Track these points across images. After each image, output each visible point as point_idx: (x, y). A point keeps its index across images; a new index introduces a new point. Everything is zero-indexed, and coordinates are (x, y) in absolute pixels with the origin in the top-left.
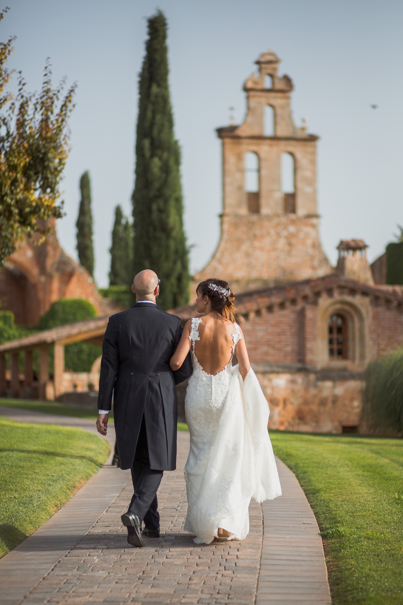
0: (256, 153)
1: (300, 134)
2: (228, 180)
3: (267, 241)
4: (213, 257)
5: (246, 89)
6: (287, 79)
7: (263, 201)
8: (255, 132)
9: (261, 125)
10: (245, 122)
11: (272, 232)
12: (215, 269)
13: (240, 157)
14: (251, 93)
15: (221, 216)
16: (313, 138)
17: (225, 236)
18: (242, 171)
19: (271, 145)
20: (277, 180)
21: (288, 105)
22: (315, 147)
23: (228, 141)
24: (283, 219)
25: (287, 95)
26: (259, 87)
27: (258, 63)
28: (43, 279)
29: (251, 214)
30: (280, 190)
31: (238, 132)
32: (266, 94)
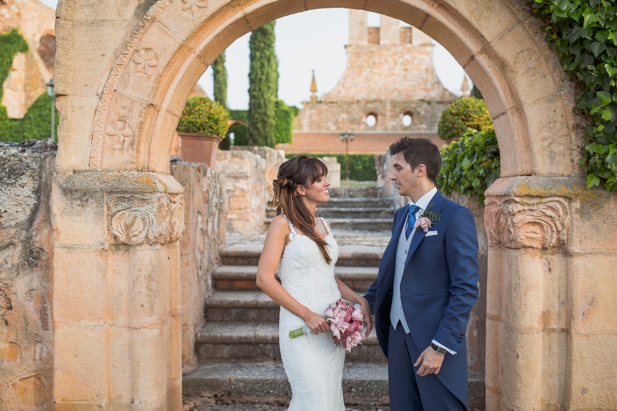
7: (382, 34)
11: (390, 60)
12: (340, 92)
15: (347, 47)
24: (400, 49)
29: (371, 45)
30: (398, 24)
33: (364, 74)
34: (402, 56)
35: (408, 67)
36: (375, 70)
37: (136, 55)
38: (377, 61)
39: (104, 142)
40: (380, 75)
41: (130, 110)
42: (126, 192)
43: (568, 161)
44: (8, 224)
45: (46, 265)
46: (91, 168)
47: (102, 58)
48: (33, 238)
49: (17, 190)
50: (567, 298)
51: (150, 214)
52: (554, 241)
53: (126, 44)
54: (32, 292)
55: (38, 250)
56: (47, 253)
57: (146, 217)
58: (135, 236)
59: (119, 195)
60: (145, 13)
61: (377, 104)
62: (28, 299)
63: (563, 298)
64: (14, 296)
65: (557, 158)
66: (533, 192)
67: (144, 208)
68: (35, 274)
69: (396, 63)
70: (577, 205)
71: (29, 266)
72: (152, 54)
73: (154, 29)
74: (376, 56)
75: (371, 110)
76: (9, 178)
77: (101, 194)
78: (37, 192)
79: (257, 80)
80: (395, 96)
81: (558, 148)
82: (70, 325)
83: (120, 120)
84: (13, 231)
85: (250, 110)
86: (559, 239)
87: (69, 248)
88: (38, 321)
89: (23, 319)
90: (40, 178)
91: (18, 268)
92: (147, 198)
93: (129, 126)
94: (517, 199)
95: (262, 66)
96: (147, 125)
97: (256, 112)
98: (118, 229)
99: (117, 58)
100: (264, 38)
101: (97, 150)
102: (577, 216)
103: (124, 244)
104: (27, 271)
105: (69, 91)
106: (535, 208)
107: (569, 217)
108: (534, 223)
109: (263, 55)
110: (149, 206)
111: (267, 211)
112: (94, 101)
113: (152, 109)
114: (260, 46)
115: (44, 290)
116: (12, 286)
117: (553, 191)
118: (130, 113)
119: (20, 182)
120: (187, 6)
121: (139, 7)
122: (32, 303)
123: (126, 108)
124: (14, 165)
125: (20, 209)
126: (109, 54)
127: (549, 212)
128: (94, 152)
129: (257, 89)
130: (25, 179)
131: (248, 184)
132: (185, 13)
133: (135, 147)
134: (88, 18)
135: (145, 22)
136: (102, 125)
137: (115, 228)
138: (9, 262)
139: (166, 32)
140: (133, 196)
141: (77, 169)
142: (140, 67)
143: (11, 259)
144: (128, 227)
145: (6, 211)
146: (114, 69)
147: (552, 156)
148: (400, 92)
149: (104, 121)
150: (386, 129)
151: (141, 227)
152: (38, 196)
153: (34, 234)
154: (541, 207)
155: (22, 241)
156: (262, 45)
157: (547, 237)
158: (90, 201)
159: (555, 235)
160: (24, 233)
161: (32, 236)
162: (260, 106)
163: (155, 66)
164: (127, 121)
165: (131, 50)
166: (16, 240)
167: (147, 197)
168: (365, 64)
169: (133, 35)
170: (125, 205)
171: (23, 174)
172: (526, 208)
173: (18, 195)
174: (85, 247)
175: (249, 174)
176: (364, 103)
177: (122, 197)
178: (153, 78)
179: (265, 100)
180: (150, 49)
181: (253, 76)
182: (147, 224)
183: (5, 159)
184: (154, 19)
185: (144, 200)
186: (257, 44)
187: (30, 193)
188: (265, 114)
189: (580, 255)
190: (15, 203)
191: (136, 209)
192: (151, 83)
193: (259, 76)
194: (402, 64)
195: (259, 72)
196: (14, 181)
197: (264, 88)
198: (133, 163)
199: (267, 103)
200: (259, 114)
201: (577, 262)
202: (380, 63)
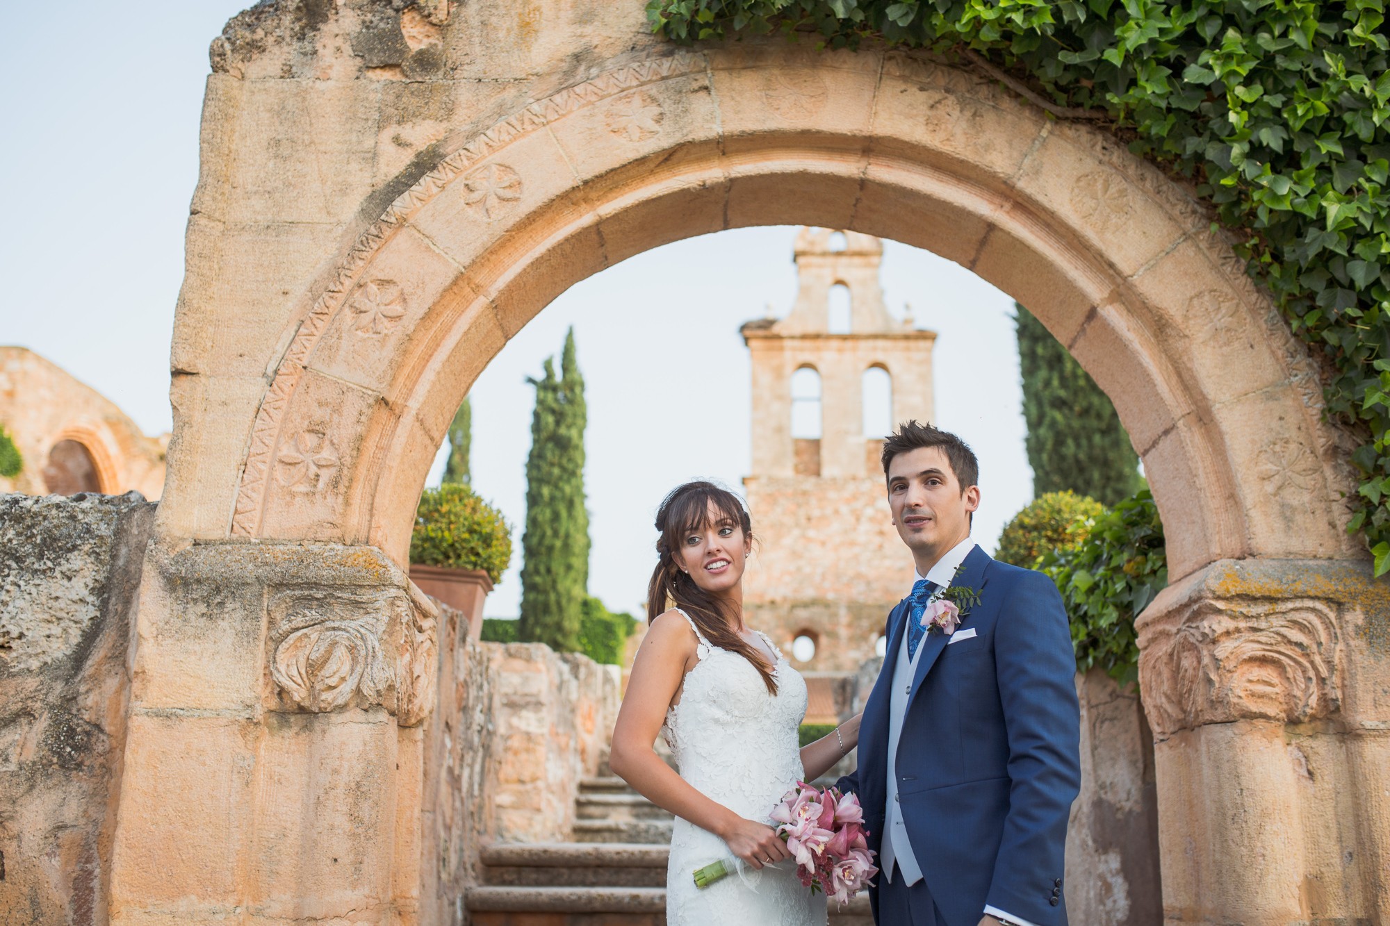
0: (813, 367)
1: (898, 328)
3: (835, 528)
5: (796, 257)
7: (825, 453)
8: (811, 328)
9: (824, 313)
10: (794, 312)
11: (845, 509)
13: (781, 375)
14: (804, 261)
15: (745, 482)
16: (926, 336)
18: (786, 399)
19: (840, 350)
20: (856, 413)
21: (877, 279)
22: (929, 350)
23: (758, 345)
24: (866, 486)
25: (873, 260)
26: (818, 249)
29: (801, 477)
30: (860, 431)
31: (776, 329)
32: (830, 260)
33: (787, 541)
36: (811, 533)
37: (357, 294)
38: (816, 513)
39: (271, 478)
40: (823, 544)
41: (337, 410)
42: (316, 585)
43: (1323, 526)
44: (22, 666)
45: (102, 766)
46: (234, 536)
47: (281, 298)
48: (80, 698)
49: (57, 586)
50: (1360, 842)
51: (370, 637)
52: (1313, 701)
53: (337, 272)
54: (59, 834)
55: (88, 728)
56: (109, 736)
57: (359, 642)
58: (331, 688)
59: (298, 593)
60: (384, 210)
61: (815, 610)
62: (48, 850)
63: (1351, 844)
64: (15, 844)
65: (1299, 518)
66: (1254, 588)
67: (358, 622)
68: (73, 788)
69: (858, 519)
70: (1356, 617)
71: (62, 766)
72: (393, 292)
73: (402, 241)
74: (813, 501)
75: (804, 624)
76: (40, 557)
77: (256, 588)
78: (102, 590)
79: (543, 550)
80: (858, 592)
81: (1299, 498)
82: (150, 908)
83: (312, 431)
84: (31, 683)
85: (523, 619)
86: (1324, 698)
87: (167, 716)
88: (67, 906)
89: (28, 903)
90: (114, 557)
91: (33, 774)
92: (364, 599)
93: (332, 443)
94: (1220, 605)
95: (556, 517)
96: (370, 446)
97: (537, 623)
98: (289, 671)
99: (314, 300)
100: (561, 457)
101: (254, 495)
102: (1358, 643)
103: (302, 710)
104: (55, 781)
105: (201, 367)
106: (1263, 624)
107: (1341, 645)
108: (1263, 661)
109: (558, 494)
110: (369, 619)
111: (579, 804)
112: (256, 389)
113: (384, 413)
114: (550, 474)
115: (90, 828)
116: (12, 818)
117: (1300, 587)
118: (335, 416)
119: (65, 567)
120: (475, 196)
121: (371, 197)
122: (56, 862)
123: (327, 404)
124: (55, 527)
125: (56, 630)
126: (299, 290)
127: (1296, 635)
128: (245, 500)
129: (542, 569)
130: (76, 561)
131: (540, 721)
132: (470, 211)
133: (342, 489)
134: (259, 218)
135: (384, 226)
136: (271, 442)
137: (282, 668)
138: (14, 759)
139: (428, 247)
140: (332, 595)
141: (202, 536)
142: (365, 319)
143: (19, 750)
144: (313, 668)
145: (21, 636)
146: (308, 322)
147: (1287, 515)
148: (868, 583)
149: (275, 432)
150: (838, 668)
151: (346, 668)
152: (102, 601)
153: (83, 688)
154: (1276, 622)
155: (52, 707)
156: (556, 471)
157: (1298, 693)
158: (229, 606)
159: (1314, 688)
160: (59, 687)
161: (78, 694)
162: (546, 609)
163: (400, 317)
164: (328, 432)
165: (348, 283)
166: (39, 704)
167: (365, 596)
168: (788, 520)
169: (354, 253)
170: (312, 614)
171: (75, 547)
172: (1242, 624)
173: (57, 598)
174: (206, 714)
175: (544, 698)
176: (786, 607)
177: (305, 598)
178: (392, 342)
179: (558, 594)
180: (388, 282)
181: (535, 540)
182: (361, 659)
183: (36, 515)
184: (402, 222)
185: (357, 604)
186: (545, 468)
187: (84, 593)
188: (559, 627)
189: (1377, 733)
190: (47, 616)
191: (337, 624)
192: (389, 352)
193: (547, 542)
194: (872, 520)
195: (549, 532)
196: (50, 564)
197: (557, 567)
198: (334, 525)
199: (564, 602)
200: (545, 626)
201: (1372, 750)
202: (823, 518)
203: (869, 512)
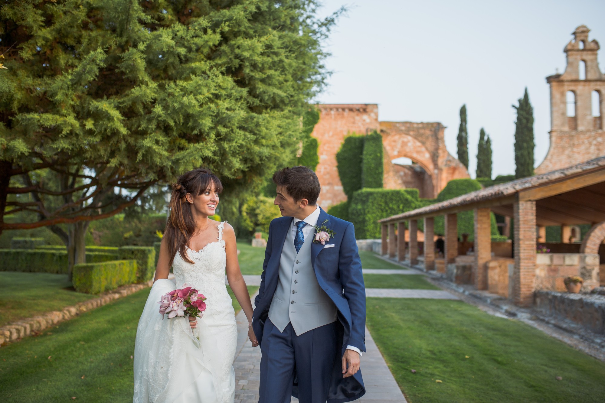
0: (574, 92)
2: (555, 109)
3: (583, 147)
4: (546, 158)
5: (566, 51)
6: (595, 42)
7: (579, 122)
8: (573, 77)
9: (577, 73)
10: (566, 71)
11: (586, 141)
12: (547, 166)
13: (563, 94)
14: (570, 53)
15: (550, 133)
17: (554, 145)
18: (564, 103)
19: (584, 86)
20: (589, 108)
21: (596, 59)
23: (554, 84)
24: (593, 133)
25: (595, 52)
26: (576, 48)
27: (574, 33)
28: (436, 171)
29: (571, 130)
30: (591, 114)
31: (562, 78)
32: (580, 53)
33: (567, 152)
34: (595, 139)
35: (601, 147)
36: (575, 150)
38: (576, 142)
40: (579, 153)
69: (590, 144)
74: (575, 139)
168: (567, 145)
194: (595, 145)
202: (579, 145)
203: (594, 142)
